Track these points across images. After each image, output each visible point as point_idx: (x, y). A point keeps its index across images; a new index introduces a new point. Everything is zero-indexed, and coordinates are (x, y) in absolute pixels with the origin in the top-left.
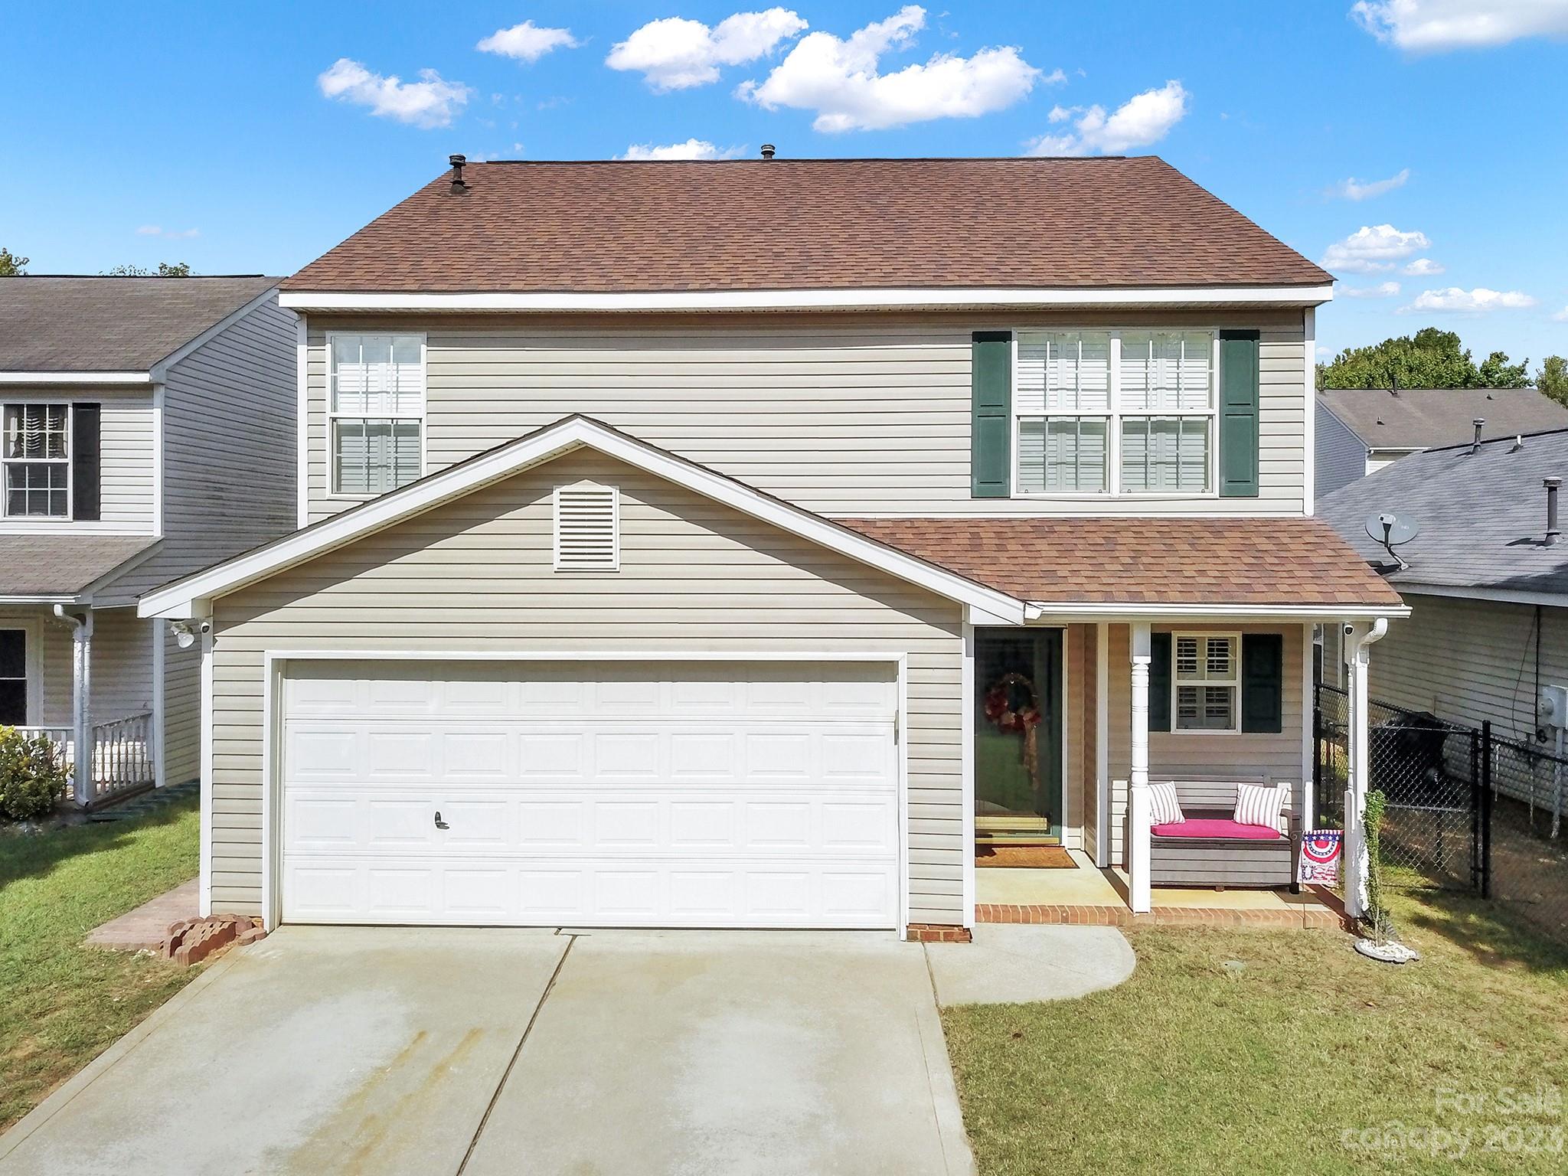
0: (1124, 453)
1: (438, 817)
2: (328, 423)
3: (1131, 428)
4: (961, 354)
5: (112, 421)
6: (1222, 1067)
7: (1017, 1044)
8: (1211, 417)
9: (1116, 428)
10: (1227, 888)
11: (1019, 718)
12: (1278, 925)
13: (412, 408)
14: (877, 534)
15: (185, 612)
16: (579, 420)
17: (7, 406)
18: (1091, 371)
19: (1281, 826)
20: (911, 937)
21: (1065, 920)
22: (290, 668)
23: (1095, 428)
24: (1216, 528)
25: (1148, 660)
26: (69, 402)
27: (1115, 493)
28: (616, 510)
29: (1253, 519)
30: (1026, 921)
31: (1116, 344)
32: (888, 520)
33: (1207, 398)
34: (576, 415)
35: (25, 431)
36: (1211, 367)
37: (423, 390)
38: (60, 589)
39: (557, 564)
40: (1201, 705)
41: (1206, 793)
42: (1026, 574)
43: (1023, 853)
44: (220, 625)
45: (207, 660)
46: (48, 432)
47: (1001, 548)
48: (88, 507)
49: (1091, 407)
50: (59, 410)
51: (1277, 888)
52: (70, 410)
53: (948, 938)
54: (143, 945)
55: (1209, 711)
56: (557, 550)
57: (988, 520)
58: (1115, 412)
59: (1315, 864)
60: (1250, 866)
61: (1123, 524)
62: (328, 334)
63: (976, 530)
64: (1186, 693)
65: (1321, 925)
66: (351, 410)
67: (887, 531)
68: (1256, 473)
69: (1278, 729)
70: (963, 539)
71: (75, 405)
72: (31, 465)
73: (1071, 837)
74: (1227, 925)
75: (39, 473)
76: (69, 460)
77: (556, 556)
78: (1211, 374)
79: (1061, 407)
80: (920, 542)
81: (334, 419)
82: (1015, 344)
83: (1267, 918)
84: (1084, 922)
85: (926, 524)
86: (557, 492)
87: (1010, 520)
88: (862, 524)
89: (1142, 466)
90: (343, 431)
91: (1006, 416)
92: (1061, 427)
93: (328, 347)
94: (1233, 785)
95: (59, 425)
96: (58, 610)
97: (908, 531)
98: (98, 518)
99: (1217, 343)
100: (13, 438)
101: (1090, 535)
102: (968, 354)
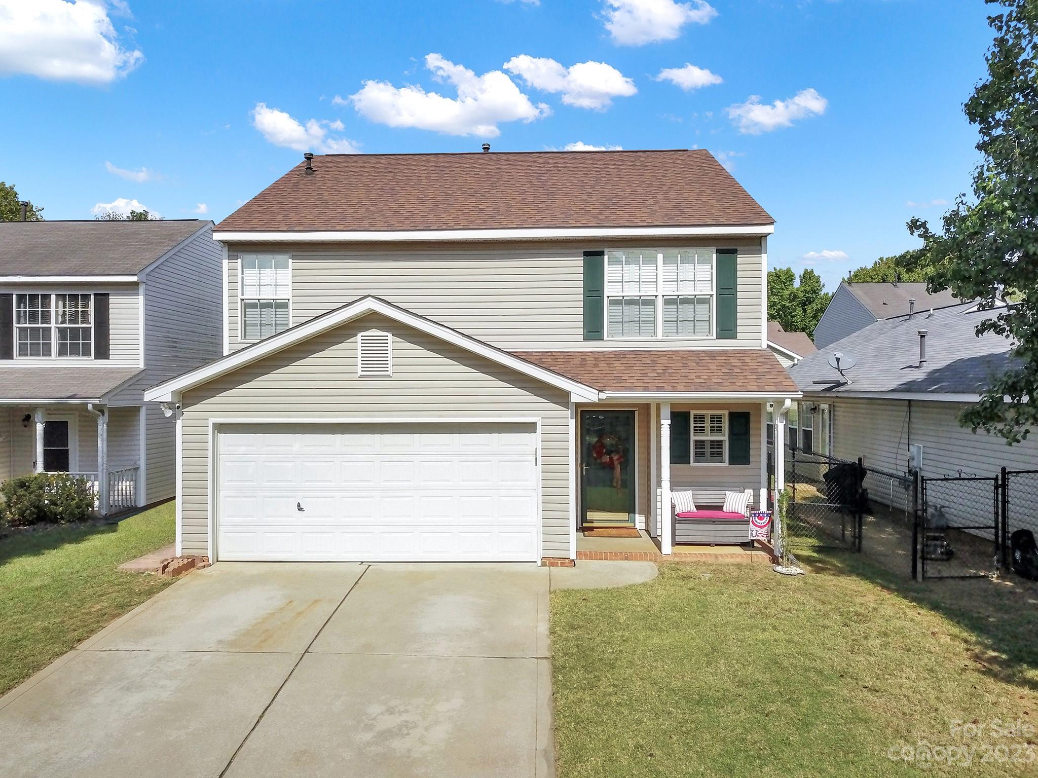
0: (664, 315)
1: (299, 505)
2: (239, 302)
3: (668, 302)
4: (576, 264)
5: (116, 302)
6: (681, 610)
7: (584, 603)
8: (712, 295)
9: (660, 302)
10: (717, 545)
11: (611, 459)
12: (739, 560)
13: (284, 294)
14: (532, 359)
15: (168, 398)
16: (370, 298)
17: (56, 295)
18: (647, 271)
19: (746, 512)
20: (543, 565)
21: (627, 559)
22: (222, 428)
23: (650, 302)
24: (712, 355)
25: (669, 422)
26: (92, 293)
27: (660, 336)
28: (390, 345)
29: (734, 350)
30: (606, 559)
31: (660, 257)
32: (539, 352)
33: (710, 285)
34: (369, 296)
35: (67, 309)
36: (712, 269)
37: (290, 284)
38: (91, 395)
39: (360, 373)
40: (708, 450)
41: (708, 497)
42: (606, 378)
43: (614, 531)
44: (185, 405)
45: (179, 424)
46: (80, 309)
47: (596, 366)
48: (103, 352)
49: (648, 291)
50: (86, 297)
52: (92, 297)
53: (563, 565)
54: (147, 570)
55: (712, 454)
56: (360, 366)
57: (592, 352)
58: (660, 294)
59: (758, 529)
60: (729, 533)
61: (662, 353)
62: (239, 254)
63: (584, 357)
64: (700, 444)
65: (760, 560)
66: (251, 294)
67: (538, 358)
68: (736, 326)
69: (748, 462)
70: (577, 361)
71: (95, 294)
72: (69, 328)
73: (640, 521)
74: (710, 560)
75: (75, 333)
76: (92, 325)
77: (359, 369)
78: (712, 272)
79: (631, 291)
80: (555, 363)
81: (243, 300)
82: (606, 257)
83: (732, 557)
84: (636, 560)
85: (559, 354)
86: (359, 335)
87: (603, 352)
88: (525, 354)
89: (674, 323)
90: (248, 306)
91: (601, 296)
92: (631, 302)
93: (239, 260)
94: (723, 492)
95: (86, 306)
96: (90, 407)
97: (550, 357)
98: (108, 358)
99: (714, 256)
100: (61, 313)
101: (644, 359)
102: (581, 263)
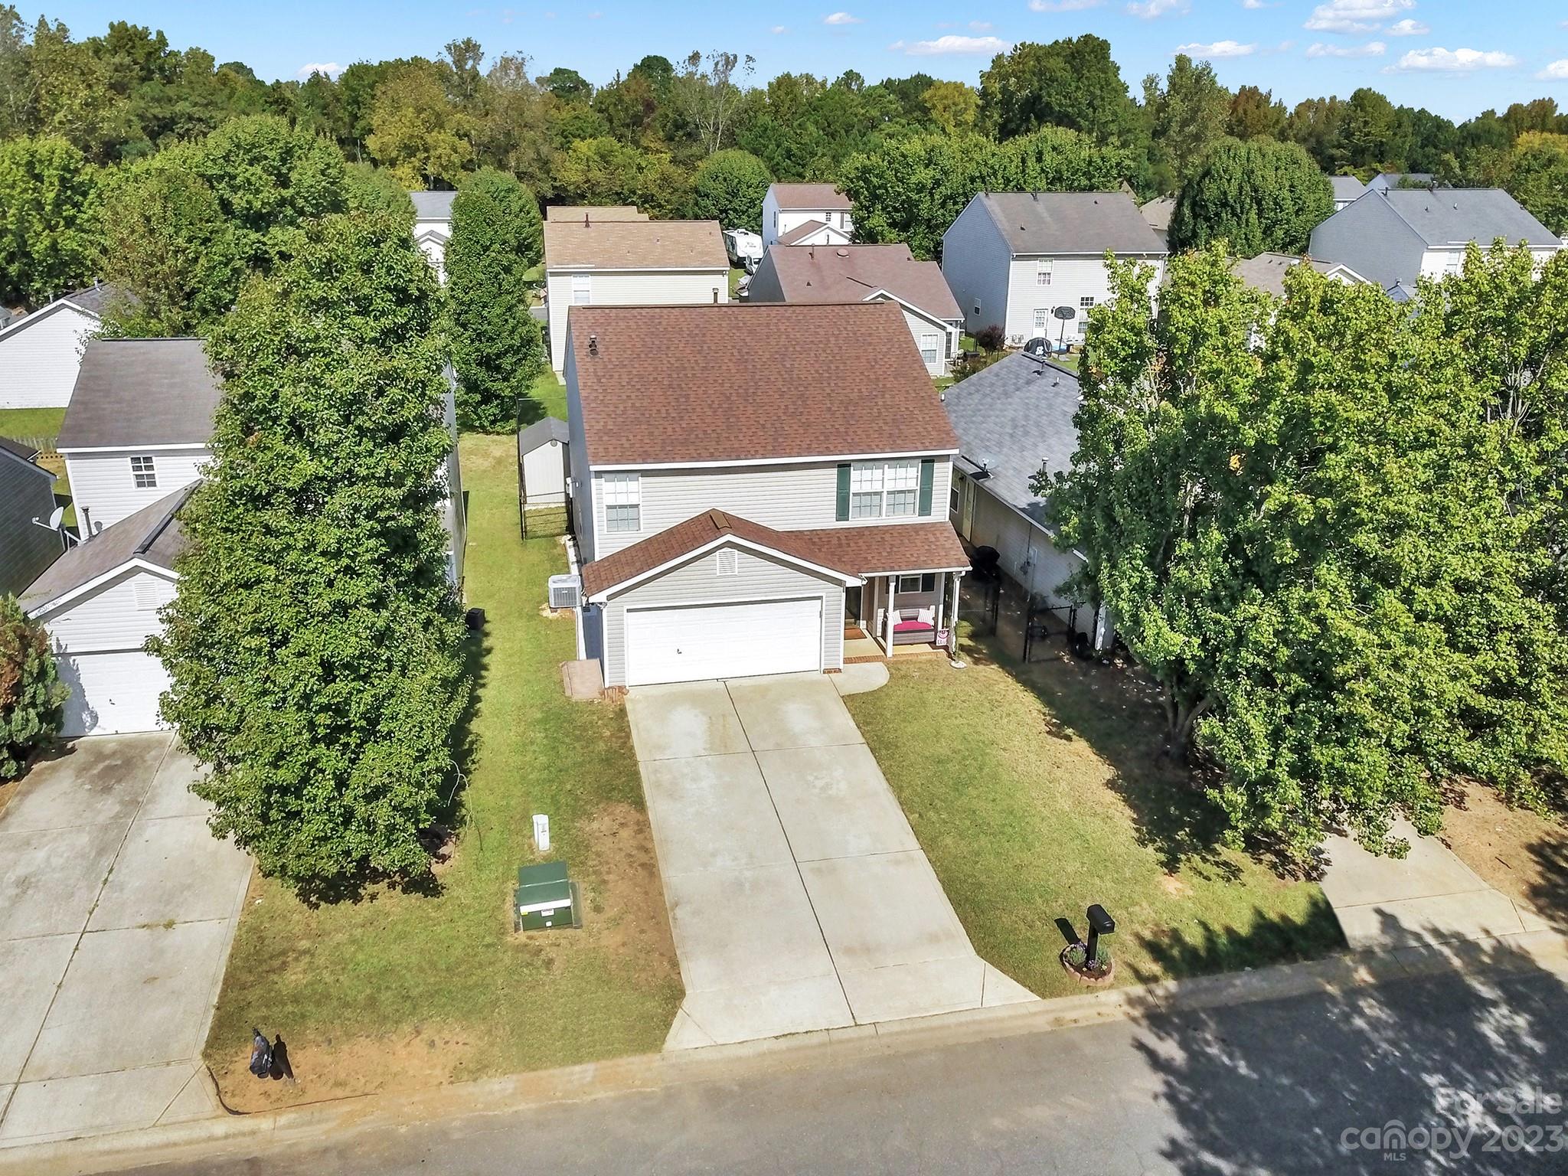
0: (887, 503)
1: (678, 650)
2: (605, 505)
3: (889, 493)
4: (834, 472)
6: (913, 706)
8: (917, 488)
9: (885, 494)
10: (914, 645)
12: (930, 656)
18: (878, 476)
19: (932, 623)
20: (824, 673)
21: (867, 661)
23: (878, 494)
24: (916, 528)
27: (884, 517)
28: (736, 556)
29: (930, 523)
30: (857, 661)
31: (886, 466)
32: (808, 531)
33: (916, 482)
37: (639, 492)
39: (718, 574)
40: (909, 584)
41: (910, 613)
42: (858, 559)
43: (848, 632)
45: (605, 610)
47: (848, 544)
49: (877, 487)
51: (929, 643)
53: (835, 672)
54: (593, 699)
55: (912, 585)
57: (842, 530)
58: (885, 490)
60: (922, 637)
61: (886, 527)
62: (603, 475)
63: (839, 537)
64: (904, 580)
65: (941, 656)
66: (614, 501)
67: (808, 537)
68: (931, 503)
69: (933, 589)
70: (835, 541)
73: (863, 624)
74: (914, 658)
78: (918, 474)
79: (867, 488)
80: (821, 542)
81: (607, 504)
82: (852, 473)
83: (926, 655)
84: (870, 662)
85: (821, 531)
86: (718, 552)
87: (849, 529)
88: (799, 533)
89: (893, 506)
90: (609, 507)
91: (848, 492)
92: (867, 494)
94: (917, 609)
99: (920, 466)
102: (837, 476)
